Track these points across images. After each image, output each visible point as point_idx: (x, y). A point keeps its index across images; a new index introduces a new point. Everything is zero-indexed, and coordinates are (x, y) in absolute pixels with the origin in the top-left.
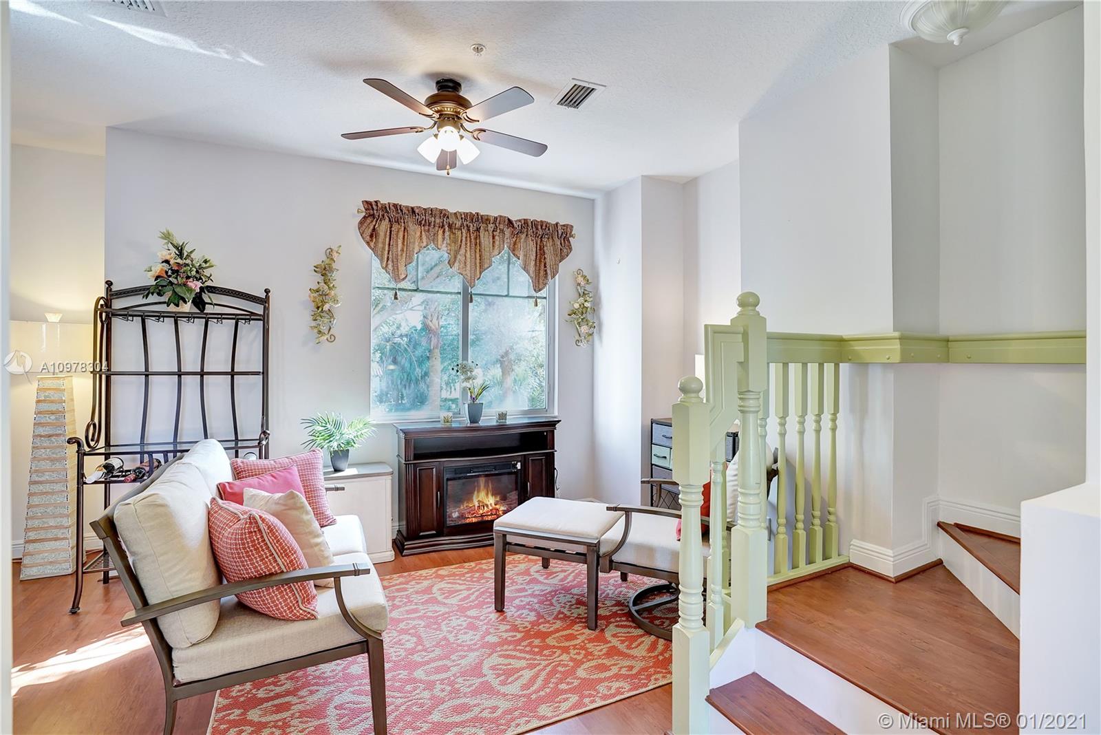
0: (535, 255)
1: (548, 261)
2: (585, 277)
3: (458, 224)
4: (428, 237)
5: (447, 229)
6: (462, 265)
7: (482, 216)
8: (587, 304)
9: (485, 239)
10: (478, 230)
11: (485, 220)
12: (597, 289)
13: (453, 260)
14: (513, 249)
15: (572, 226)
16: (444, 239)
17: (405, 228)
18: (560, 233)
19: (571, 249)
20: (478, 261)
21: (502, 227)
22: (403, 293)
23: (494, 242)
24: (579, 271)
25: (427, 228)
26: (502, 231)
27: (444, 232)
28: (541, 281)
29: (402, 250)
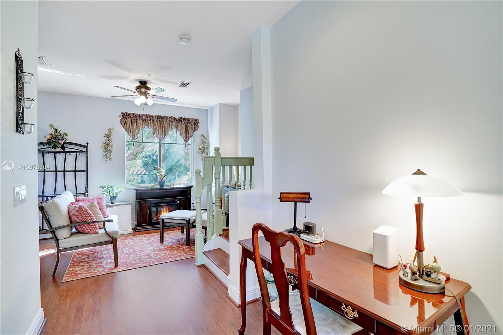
0: (184, 129)
1: (189, 132)
2: (204, 137)
3: (156, 120)
4: (145, 124)
5: (152, 121)
6: (157, 134)
7: (165, 117)
8: (205, 146)
9: (166, 125)
10: (163, 121)
11: (166, 118)
12: (208, 141)
13: (154, 132)
14: (177, 128)
15: (199, 119)
16: (151, 125)
17: (137, 122)
18: (194, 122)
19: (198, 127)
20: (164, 132)
21: (172, 120)
22: (136, 143)
23: (169, 126)
24: (202, 135)
25: (145, 121)
26: (172, 122)
27: (151, 123)
28: (187, 139)
29: (136, 129)
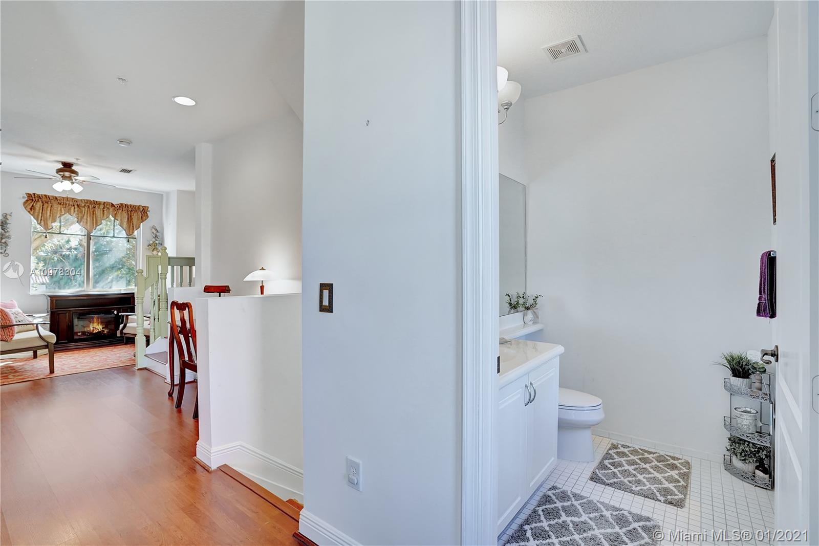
0: (127, 219)
1: (134, 222)
2: (156, 230)
3: (83, 205)
4: (65, 210)
5: (76, 207)
6: (85, 224)
7: (97, 202)
8: (157, 242)
9: (98, 212)
10: (94, 207)
11: (98, 203)
12: (163, 234)
13: (80, 220)
14: (115, 217)
15: (148, 207)
16: (74, 211)
17: (51, 206)
18: (141, 210)
19: (148, 217)
20: (95, 221)
21: (108, 206)
22: (50, 234)
23: (103, 214)
24: (154, 227)
25: (64, 206)
26: (108, 208)
27: (74, 208)
28: (131, 231)
29: (50, 216)
